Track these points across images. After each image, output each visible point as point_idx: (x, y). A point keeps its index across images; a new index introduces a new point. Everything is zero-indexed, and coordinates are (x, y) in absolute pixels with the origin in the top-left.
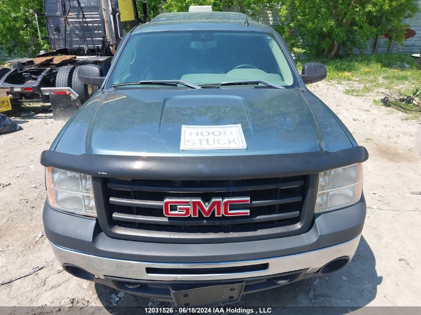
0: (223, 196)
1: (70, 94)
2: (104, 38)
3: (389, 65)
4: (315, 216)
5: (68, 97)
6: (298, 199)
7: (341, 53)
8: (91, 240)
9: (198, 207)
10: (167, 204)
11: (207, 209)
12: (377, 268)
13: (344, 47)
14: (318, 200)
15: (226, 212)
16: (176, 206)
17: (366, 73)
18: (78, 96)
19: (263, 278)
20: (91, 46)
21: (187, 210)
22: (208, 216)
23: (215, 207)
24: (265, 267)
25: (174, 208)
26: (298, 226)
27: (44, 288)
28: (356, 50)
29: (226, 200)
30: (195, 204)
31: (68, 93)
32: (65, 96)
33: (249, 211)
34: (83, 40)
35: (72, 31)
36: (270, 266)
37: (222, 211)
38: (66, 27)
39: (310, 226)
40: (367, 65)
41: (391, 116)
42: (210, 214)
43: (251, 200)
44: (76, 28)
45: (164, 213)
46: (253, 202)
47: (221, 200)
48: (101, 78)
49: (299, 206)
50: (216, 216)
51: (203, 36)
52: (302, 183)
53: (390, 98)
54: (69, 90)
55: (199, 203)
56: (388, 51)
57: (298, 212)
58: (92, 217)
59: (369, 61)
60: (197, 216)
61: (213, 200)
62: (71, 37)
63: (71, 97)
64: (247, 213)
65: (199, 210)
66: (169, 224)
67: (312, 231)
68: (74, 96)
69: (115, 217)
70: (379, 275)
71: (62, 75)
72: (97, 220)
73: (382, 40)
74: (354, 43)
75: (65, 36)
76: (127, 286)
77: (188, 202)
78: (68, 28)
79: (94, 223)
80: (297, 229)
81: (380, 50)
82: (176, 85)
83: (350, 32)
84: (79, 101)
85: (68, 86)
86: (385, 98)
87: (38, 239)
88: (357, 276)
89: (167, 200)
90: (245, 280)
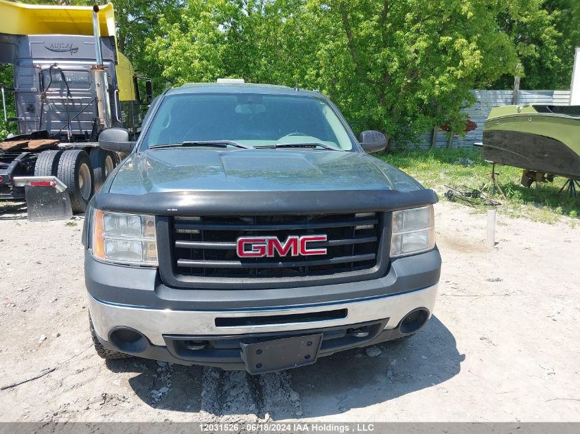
0: (300, 233)
1: (55, 185)
2: (95, 121)
3: (451, 161)
4: (391, 260)
5: (53, 189)
6: (373, 239)
7: (393, 147)
8: (153, 289)
9: (274, 246)
10: (241, 242)
11: (283, 247)
12: (458, 347)
13: (396, 140)
14: (393, 246)
15: (303, 251)
16: (251, 244)
17: (424, 169)
18: (66, 187)
19: (342, 328)
20: (77, 131)
21: (263, 249)
22: (285, 255)
23: (292, 245)
24: (343, 314)
25: (248, 247)
26: (376, 269)
27: (62, 389)
28: (411, 145)
29: (302, 238)
30: (270, 241)
31: (52, 183)
32: (48, 188)
33: (326, 250)
34: (67, 123)
35: (51, 111)
36: (350, 313)
37: (299, 251)
38: (43, 105)
39: (386, 270)
40: (425, 161)
41: (457, 210)
42: (287, 253)
43: (328, 240)
44: (57, 107)
45: (238, 254)
46: (330, 241)
47: (297, 237)
48: (130, 142)
49: (374, 248)
50: (292, 255)
51: (250, 99)
52: (376, 222)
53: (454, 192)
54: (54, 179)
55: (275, 241)
56: (448, 146)
57: (374, 255)
58: (151, 267)
59: (427, 156)
60: (273, 256)
61: (290, 237)
62: (49, 119)
63: (55, 189)
64: (324, 252)
65: (275, 250)
66: (242, 267)
67: (390, 274)
68: (61, 187)
69: (180, 264)
70: (461, 353)
71: (44, 162)
72: (158, 269)
73: (440, 133)
74: (408, 136)
75: (41, 118)
76: (190, 348)
77: (264, 240)
78: (46, 108)
79: (154, 272)
80: (373, 272)
81: (438, 144)
82: (226, 147)
83: (402, 122)
84: (68, 195)
85: (52, 174)
86: (449, 191)
87: (40, 342)
88: (437, 355)
89: (240, 239)
90: (324, 330)
